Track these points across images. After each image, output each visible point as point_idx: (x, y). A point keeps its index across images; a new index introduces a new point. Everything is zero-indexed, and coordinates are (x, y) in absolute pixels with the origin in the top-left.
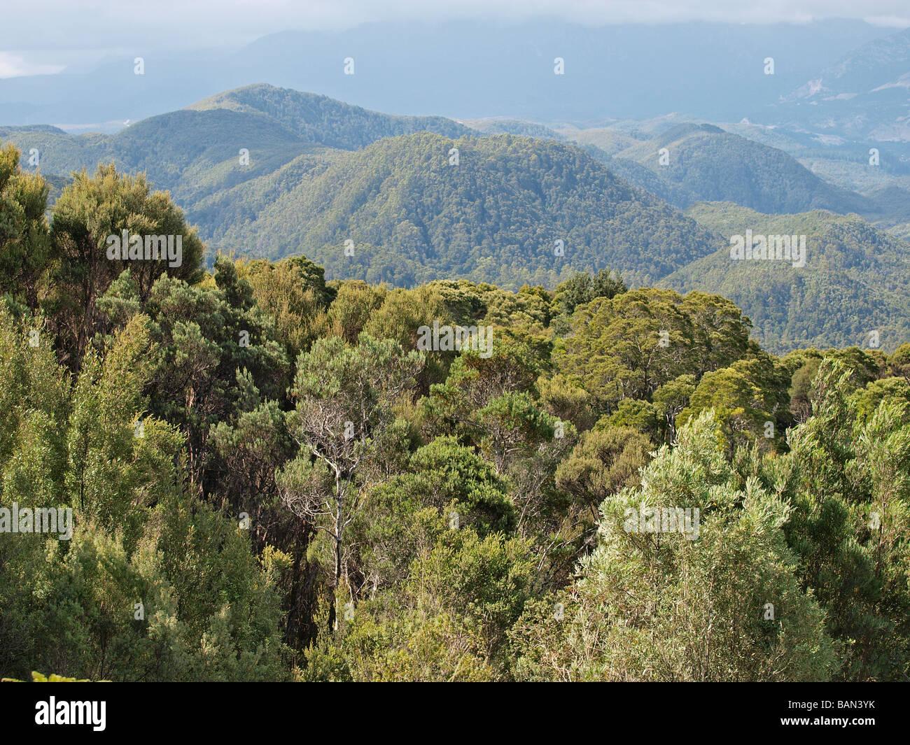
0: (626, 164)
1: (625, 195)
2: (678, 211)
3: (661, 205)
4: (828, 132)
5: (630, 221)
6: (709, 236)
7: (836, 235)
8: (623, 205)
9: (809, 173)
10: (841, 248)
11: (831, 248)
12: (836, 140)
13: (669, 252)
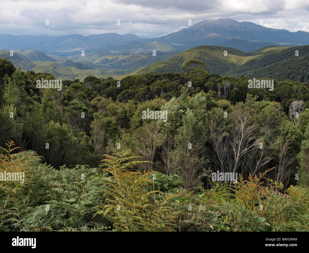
0: (21, 55)
1: (22, 60)
2: (30, 62)
3: (27, 61)
4: (50, 51)
5: (23, 63)
6: (35, 65)
7: (52, 64)
8: (21, 61)
9: (48, 56)
10: (53, 66)
11: (52, 66)
12: (51, 52)
13: (29, 67)
